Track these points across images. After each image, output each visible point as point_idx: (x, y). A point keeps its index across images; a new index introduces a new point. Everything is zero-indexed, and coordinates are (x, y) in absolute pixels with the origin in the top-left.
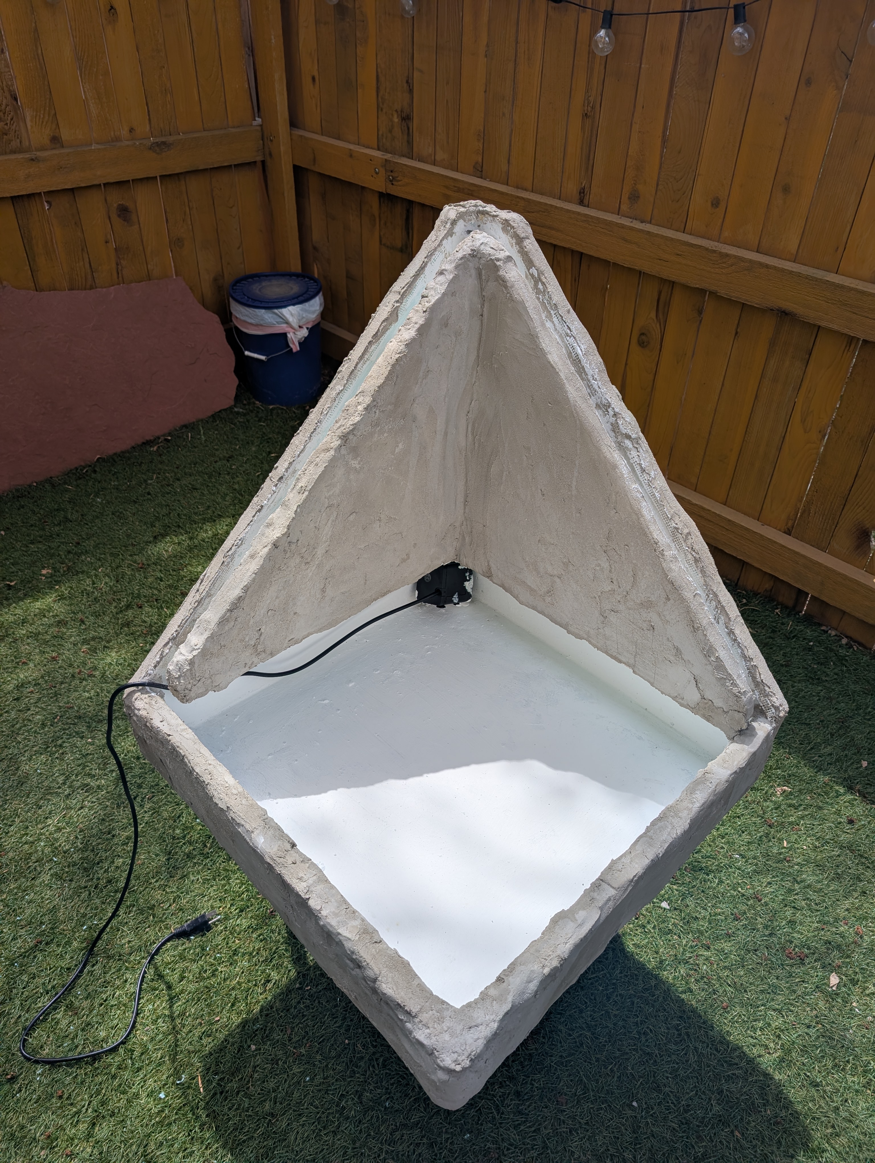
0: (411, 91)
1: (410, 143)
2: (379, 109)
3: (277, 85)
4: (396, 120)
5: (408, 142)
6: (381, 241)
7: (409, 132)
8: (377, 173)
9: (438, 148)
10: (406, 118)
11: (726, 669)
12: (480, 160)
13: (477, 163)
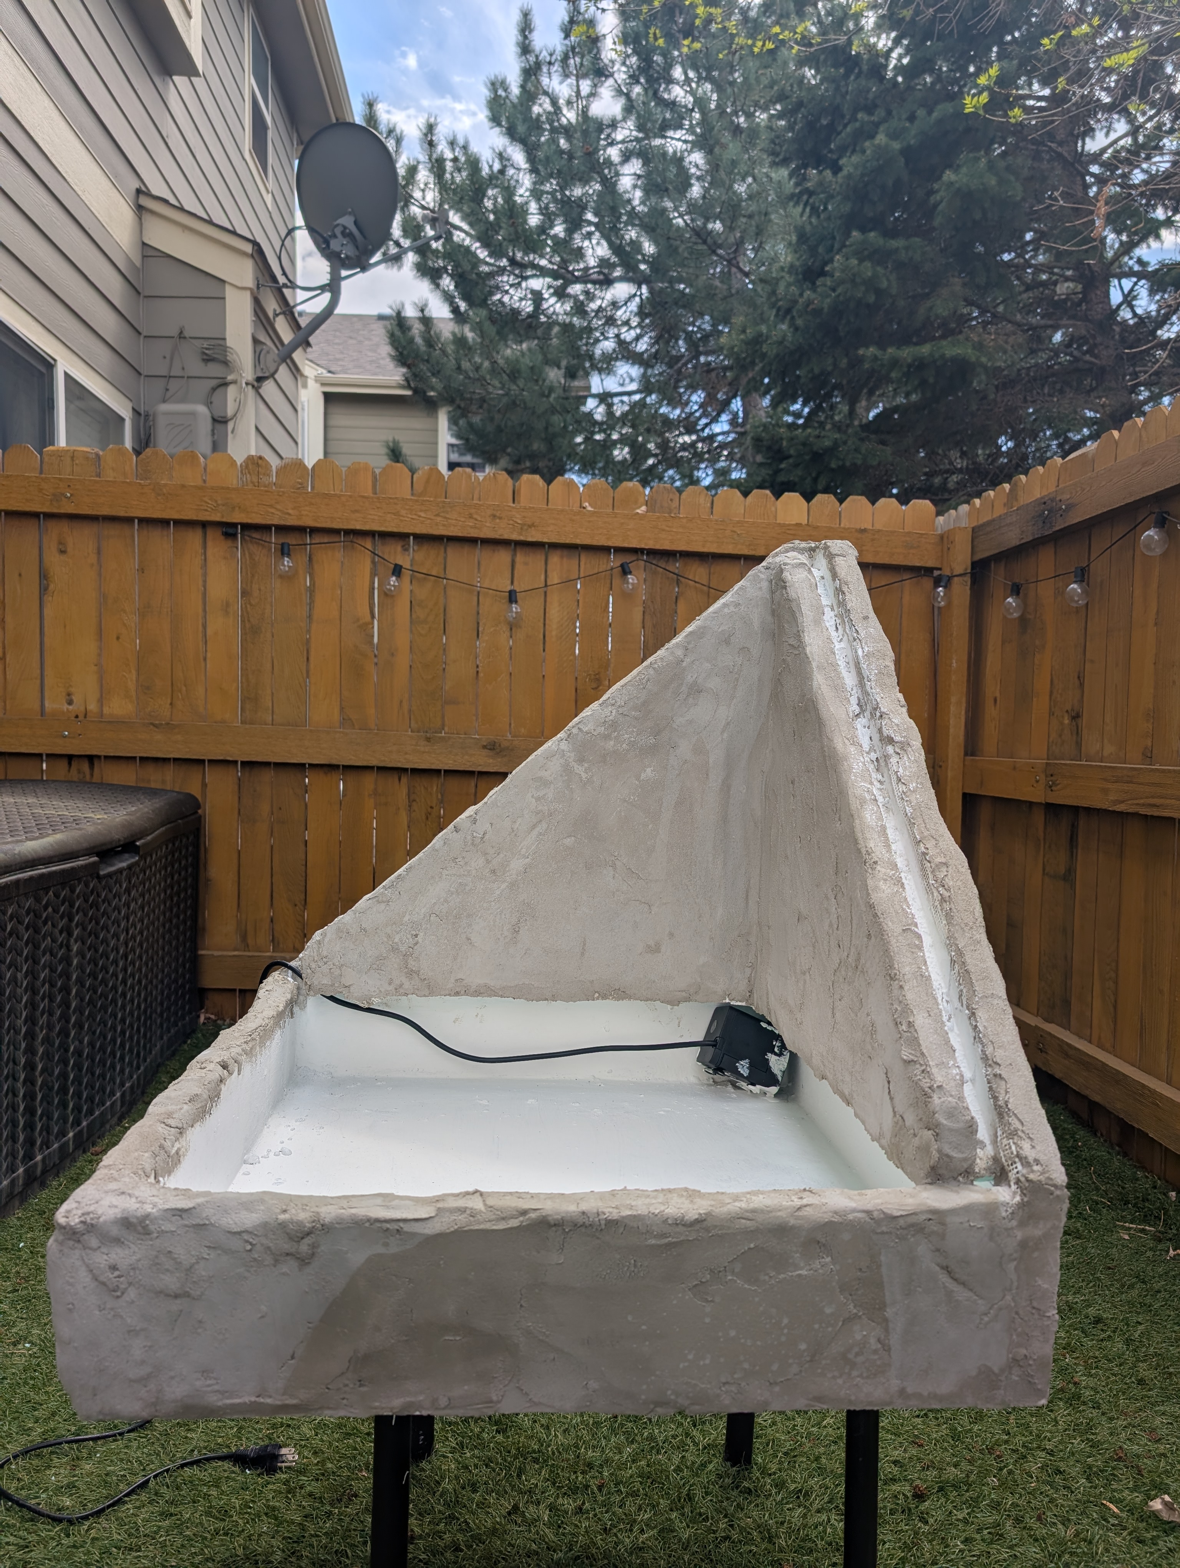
0: (1082, 685)
1: (1079, 744)
2: (1051, 713)
3: (952, 708)
4: (1066, 721)
5: (1077, 742)
6: (1044, 870)
7: (1078, 732)
8: (1037, 781)
9: (1106, 741)
10: (1076, 717)
11: (919, 1045)
12: (1150, 744)
13: (1146, 748)
